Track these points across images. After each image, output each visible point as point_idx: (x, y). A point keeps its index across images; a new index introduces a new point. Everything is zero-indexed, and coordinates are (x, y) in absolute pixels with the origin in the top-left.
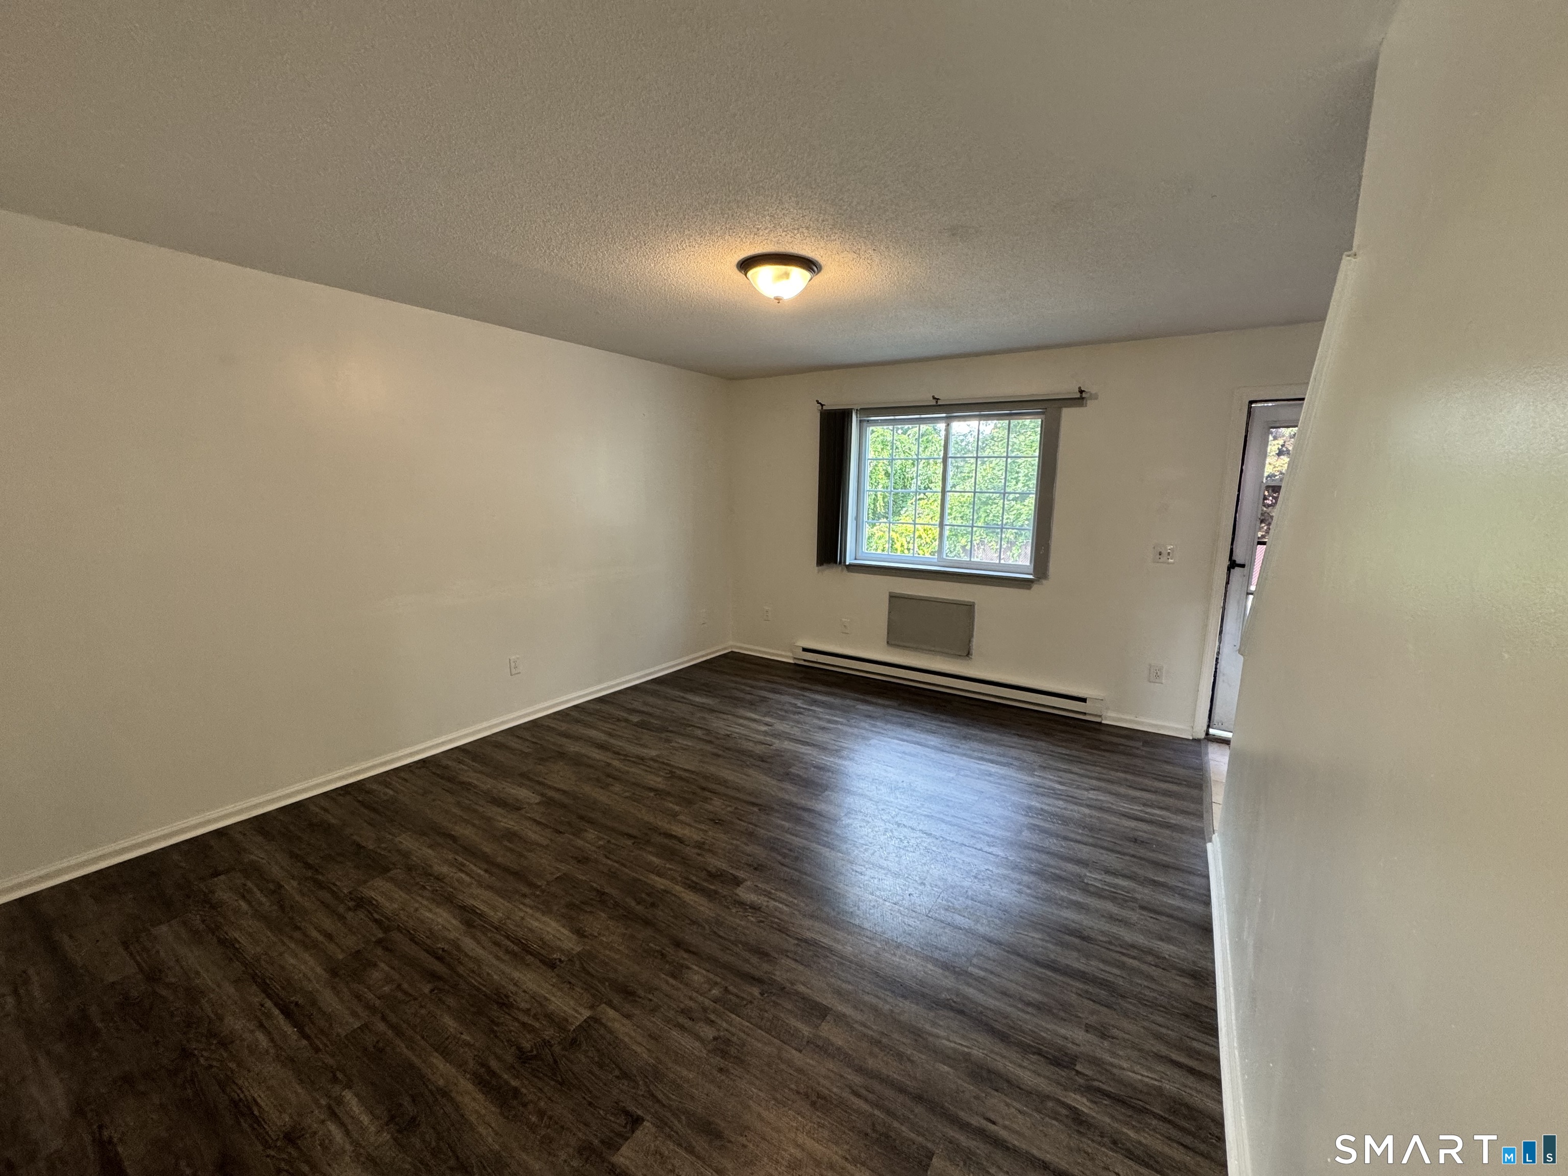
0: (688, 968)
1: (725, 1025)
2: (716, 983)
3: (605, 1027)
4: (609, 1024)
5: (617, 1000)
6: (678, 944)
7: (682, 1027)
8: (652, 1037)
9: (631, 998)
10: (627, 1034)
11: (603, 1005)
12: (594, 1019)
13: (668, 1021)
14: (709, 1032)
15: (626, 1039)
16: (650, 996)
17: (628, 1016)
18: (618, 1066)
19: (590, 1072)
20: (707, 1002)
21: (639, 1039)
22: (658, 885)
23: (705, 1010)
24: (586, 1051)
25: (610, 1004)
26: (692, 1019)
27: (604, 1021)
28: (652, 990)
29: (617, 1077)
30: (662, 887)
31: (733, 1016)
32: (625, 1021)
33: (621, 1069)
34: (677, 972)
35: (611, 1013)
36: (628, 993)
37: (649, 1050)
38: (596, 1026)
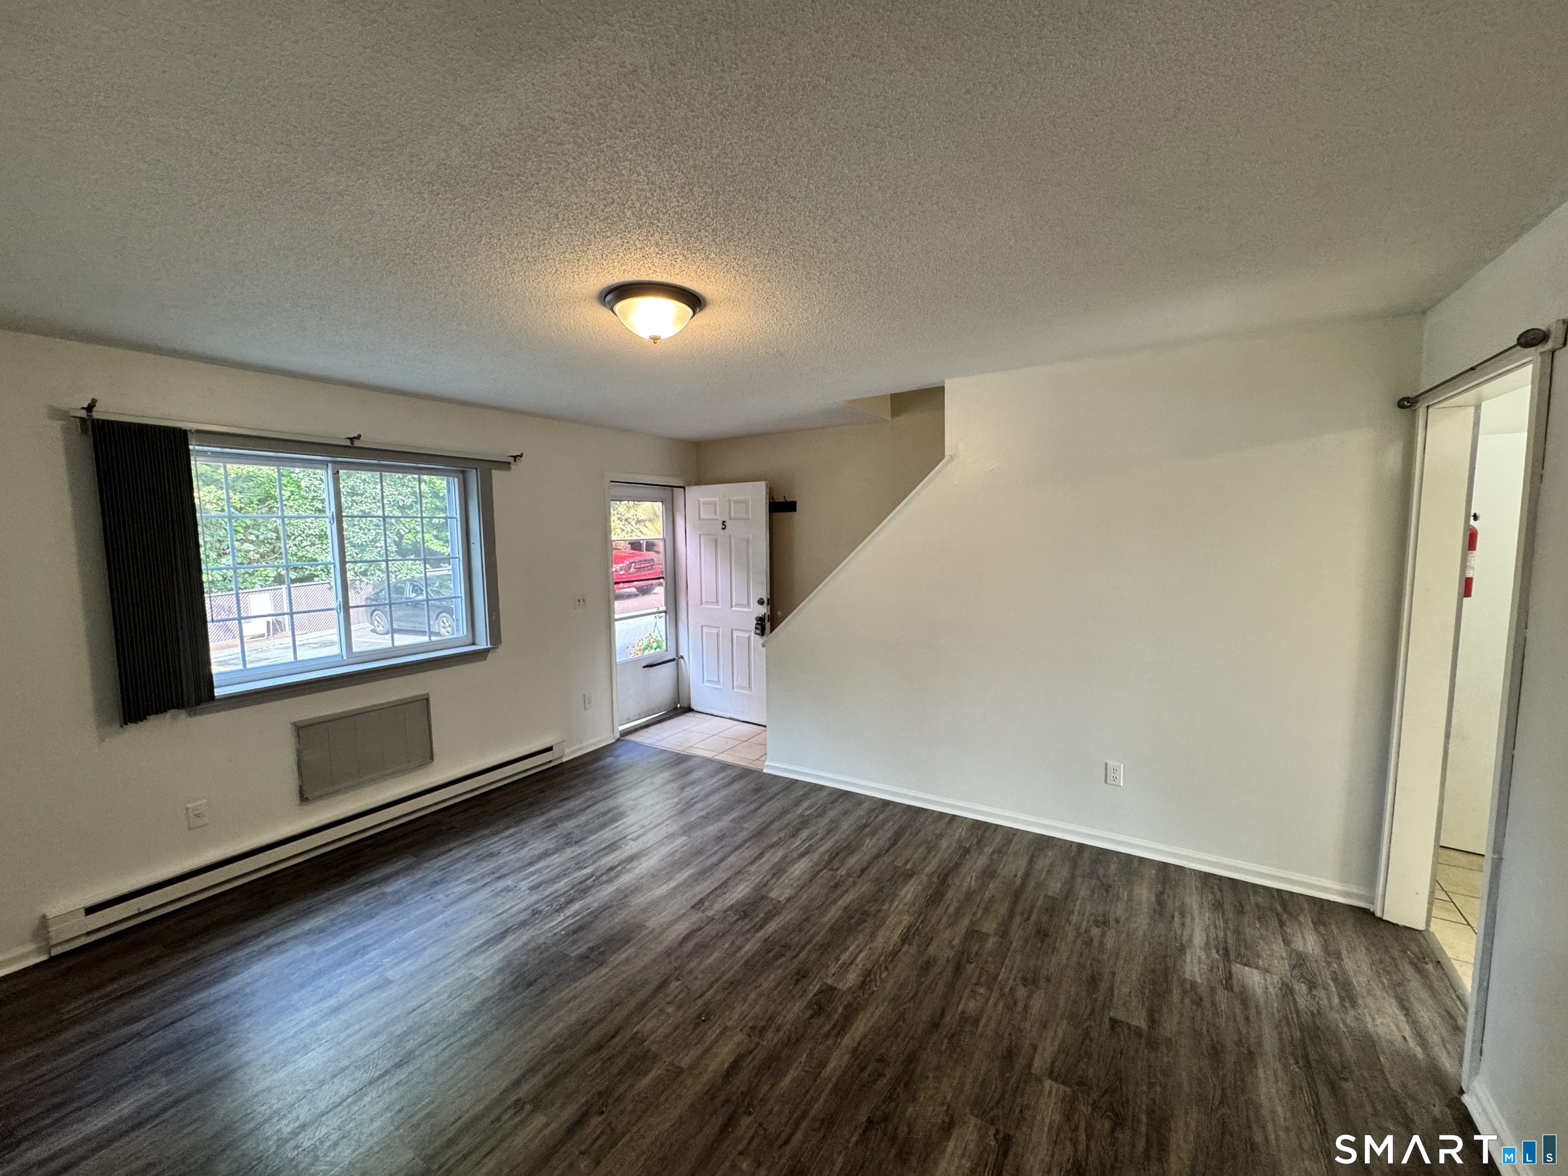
0: (963, 1012)
1: (1011, 981)
2: (972, 991)
3: (1052, 1065)
4: (1049, 1060)
5: (1020, 1062)
6: (935, 1025)
7: (1026, 1008)
8: (1044, 1025)
9: (1015, 1050)
10: (1052, 1044)
11: (1033, 1071)
12: (1051, 1075)
13: (1024, 1019)
14: (1021, 992)
15: (1056, 1043)
16: (1006, 1036)
17: (1035, 1048)
18: (1082, 1043)
19: (1099, 1061)
20: (995, 994)
21: (1051, 1033)
22: (844, 1063)
23: (1002, 995)
24: (1084, 1070)
25: (1029, 1066)
26: (1015, 1003)
27: (1048, 1066)
28: (999, 1036)
29: (1091, 1040)
30: (847, 1057)
31: (1000, 978)
32: (1040, 1048)
33: (1084, 1040)
34: (971, 1021)
35: (1037, 1063)
36: (1010, 1055)
37: (1057, 1025)
38: (1056, 1070)
